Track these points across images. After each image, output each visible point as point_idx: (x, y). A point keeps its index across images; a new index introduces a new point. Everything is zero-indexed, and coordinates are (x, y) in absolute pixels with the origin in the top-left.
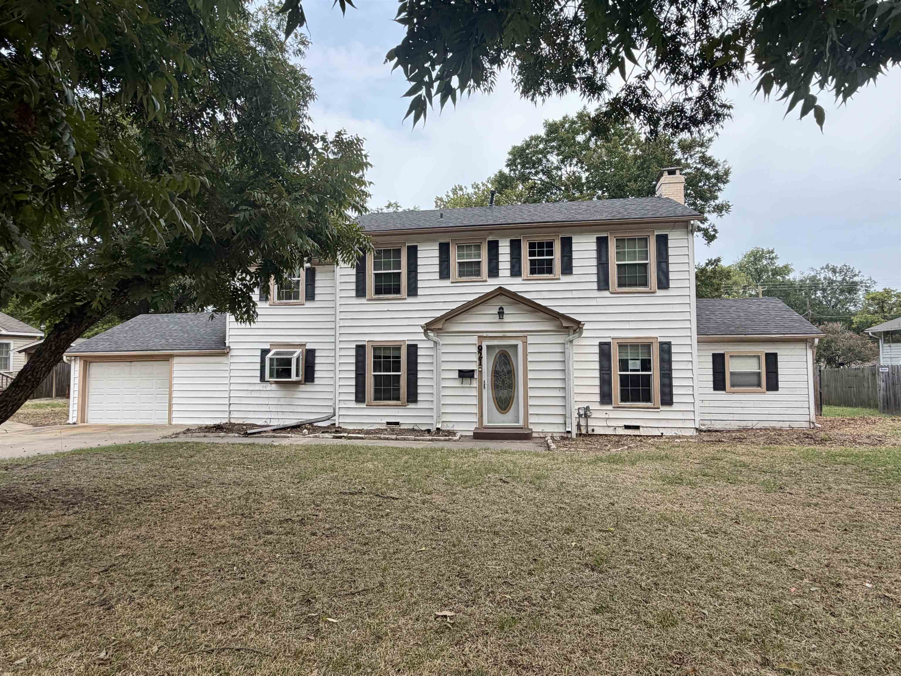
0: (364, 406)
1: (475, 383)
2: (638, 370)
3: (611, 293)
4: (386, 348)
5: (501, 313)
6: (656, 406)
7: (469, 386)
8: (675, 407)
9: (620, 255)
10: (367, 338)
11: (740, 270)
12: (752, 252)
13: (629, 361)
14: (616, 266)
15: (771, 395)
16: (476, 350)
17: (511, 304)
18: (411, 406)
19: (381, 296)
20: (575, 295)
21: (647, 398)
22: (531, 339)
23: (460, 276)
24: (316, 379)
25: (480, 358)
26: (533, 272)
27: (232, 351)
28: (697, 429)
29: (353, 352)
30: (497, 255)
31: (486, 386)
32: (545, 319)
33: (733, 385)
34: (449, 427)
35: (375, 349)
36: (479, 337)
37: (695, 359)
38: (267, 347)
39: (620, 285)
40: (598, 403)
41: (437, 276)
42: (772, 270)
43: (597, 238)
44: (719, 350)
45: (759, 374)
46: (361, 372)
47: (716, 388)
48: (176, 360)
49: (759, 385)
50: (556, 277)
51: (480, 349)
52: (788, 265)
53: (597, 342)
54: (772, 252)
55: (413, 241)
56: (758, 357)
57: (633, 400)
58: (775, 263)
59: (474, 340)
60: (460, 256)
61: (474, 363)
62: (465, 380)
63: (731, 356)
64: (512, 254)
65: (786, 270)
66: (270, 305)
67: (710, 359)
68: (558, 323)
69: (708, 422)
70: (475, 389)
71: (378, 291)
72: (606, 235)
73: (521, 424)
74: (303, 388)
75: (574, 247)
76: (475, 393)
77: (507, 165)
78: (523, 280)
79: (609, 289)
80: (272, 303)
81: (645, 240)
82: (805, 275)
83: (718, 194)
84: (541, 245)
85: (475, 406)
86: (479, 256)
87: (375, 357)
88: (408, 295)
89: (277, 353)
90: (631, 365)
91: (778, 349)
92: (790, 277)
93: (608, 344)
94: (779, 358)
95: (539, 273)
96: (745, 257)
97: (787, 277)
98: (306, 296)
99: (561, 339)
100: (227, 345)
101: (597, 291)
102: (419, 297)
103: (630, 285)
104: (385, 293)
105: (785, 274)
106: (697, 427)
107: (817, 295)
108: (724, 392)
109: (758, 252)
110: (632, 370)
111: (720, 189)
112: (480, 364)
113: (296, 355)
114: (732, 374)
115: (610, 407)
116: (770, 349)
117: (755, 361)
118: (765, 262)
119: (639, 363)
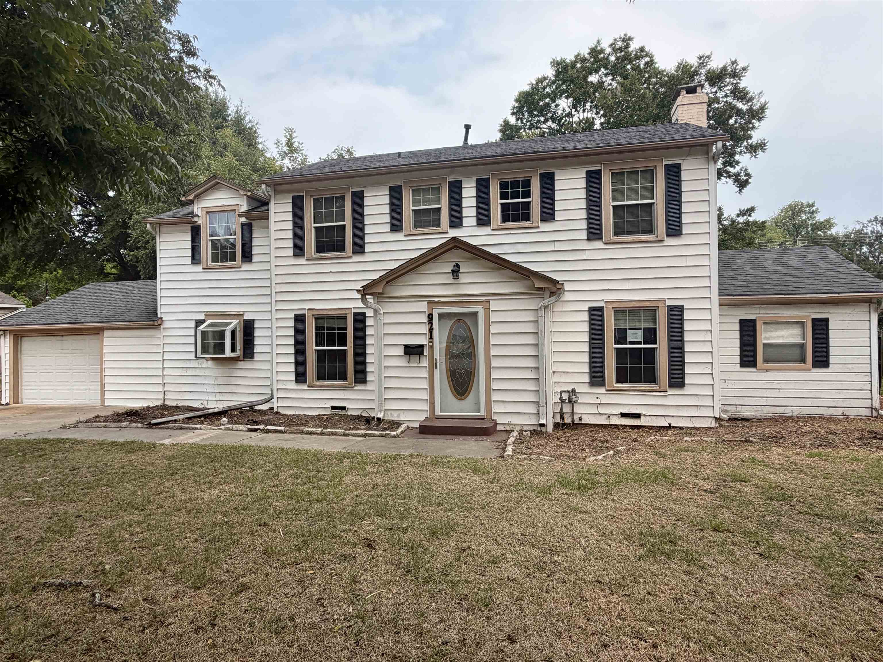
0: (305, 387)
1: (425, 362)
2: (639, 343)
3: (605, 243)
4: (331, 318)
5: (456, 272)
6: (662, 389)
7: (416, 365)
8: (687, 390)
9: (616, 194)
10: (307, 306)
11: (776, 225)
12: (790, 206)
13: (629, 332)
14: (611, 208)
15: (819, 373)
16: (425, 320)
17: (470, 259)
18: (359, 387)
19: (322, 255)
20: (558, 247)
21: (652, 378)
22: (494, 305)
23: (416, 227)
24: (255, 355)
25: (431, 330)
26: (505, 219)
27: (165, 323)
28: (716, 418)
29: (292, 323)
30: (460, 198)
31: (438, 365)
32: (511, 278)
33: (766, 361)
34: (394, 417)
35: (318, 319)
36: (429, 302)
37: (716, 328)
38: (202, 317)
39: (617, 233)
40: (587, 385)
41: (387, 228)
42: (812, 225)
43: (587, 172)
44: (749, 314)
45: (802, 346)
46: (300, 347)
47: (743, 364)
48: (107, 333)
49: (802, 360)
50: (534, 225)
51: (430, 318)
52: (830, 219)
53: (586, 307)
54: (813, 206)
55: (359, 185)
56: (802, 324)
57: (632, 382)
58: (815, 217)
59: (423, 306)
60: (415, 203)
61: (424, 337)
62: (413, 358)
63: (765, 323)
64: (478, 197)
65: (828, 224)
66: (203, 269)
67: (737, 327)
68: (529, 283)
69: (733, 408)
70: (424, 369)
71: (319, 249)
72: (599, 168)
73: (482, 413)
74: (241, 365)
75: (558, 185)
76: (425, 373)
77: (513, 114)
78: (493, 230)
79: (601, 239)
80: (205, 266)
81: (650, 173)
82: (850, 229)
83: (752, 133)
84: (515, 184)
85: (425, 391)
86: (438, 201)
87: (317, 329)
88: (354, 253)
89: (212, 325)
90: (631, 336)
91: (830, 313)
92: (833, 231)
93: (601, 309)
94: (831, 325)
95: (514, 220)
96: (782, 212)
97: (829, 232)
98: (243, 258)
99: (532, 304)
100: (159, 316)
101: (585, 242)
102: (366, 254)
103: (630, 233)
104: (329, 251)
105: (828, 229)
106: (717, 416)
107: (863, 251)
108: (754, 370)
109: (796, 205)
110: (631, 343)
111: (754, 128)
112: (431, 338)
113: (230, 327)
114: (765, 345)
115: (602, 390)
116: (819, 313)
117: (797, 329)
118: (804, 217)
119: (640, 333)
